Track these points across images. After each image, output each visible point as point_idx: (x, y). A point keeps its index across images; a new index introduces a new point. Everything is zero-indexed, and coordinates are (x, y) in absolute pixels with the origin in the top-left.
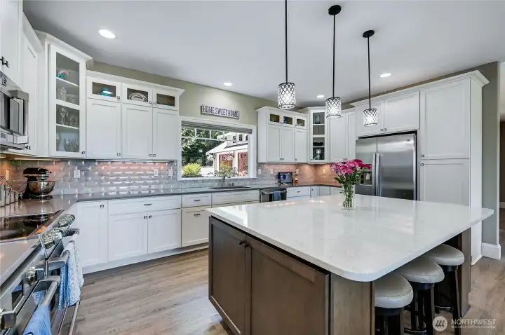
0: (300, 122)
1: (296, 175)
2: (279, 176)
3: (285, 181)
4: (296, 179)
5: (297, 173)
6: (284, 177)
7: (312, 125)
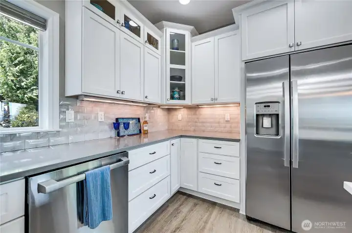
0: (151, 41)
1: (146, 122)
2: (116, 125)
3: (127, 132)
4: (145, 128)
5: (147, 119)
6: (127, 126)
7: (169, 50)
